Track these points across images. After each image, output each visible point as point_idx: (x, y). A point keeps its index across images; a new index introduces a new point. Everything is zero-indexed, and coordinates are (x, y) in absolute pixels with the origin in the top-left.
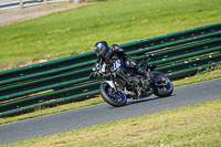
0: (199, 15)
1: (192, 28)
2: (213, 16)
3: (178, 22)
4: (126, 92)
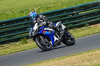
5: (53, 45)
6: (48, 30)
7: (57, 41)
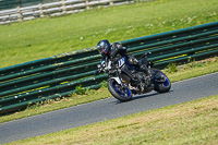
0: (29, 50)
1: (22, 63)
2: (42, 50)
3: (7, 57)
4: (131, 88)
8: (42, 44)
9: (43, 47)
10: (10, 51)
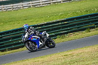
0: (26, 21)
5: (39, 48)
6: (35, 38)
7: (41, 45)
8: (31, 19)
9: (32, 20)
10: (17, 22)
